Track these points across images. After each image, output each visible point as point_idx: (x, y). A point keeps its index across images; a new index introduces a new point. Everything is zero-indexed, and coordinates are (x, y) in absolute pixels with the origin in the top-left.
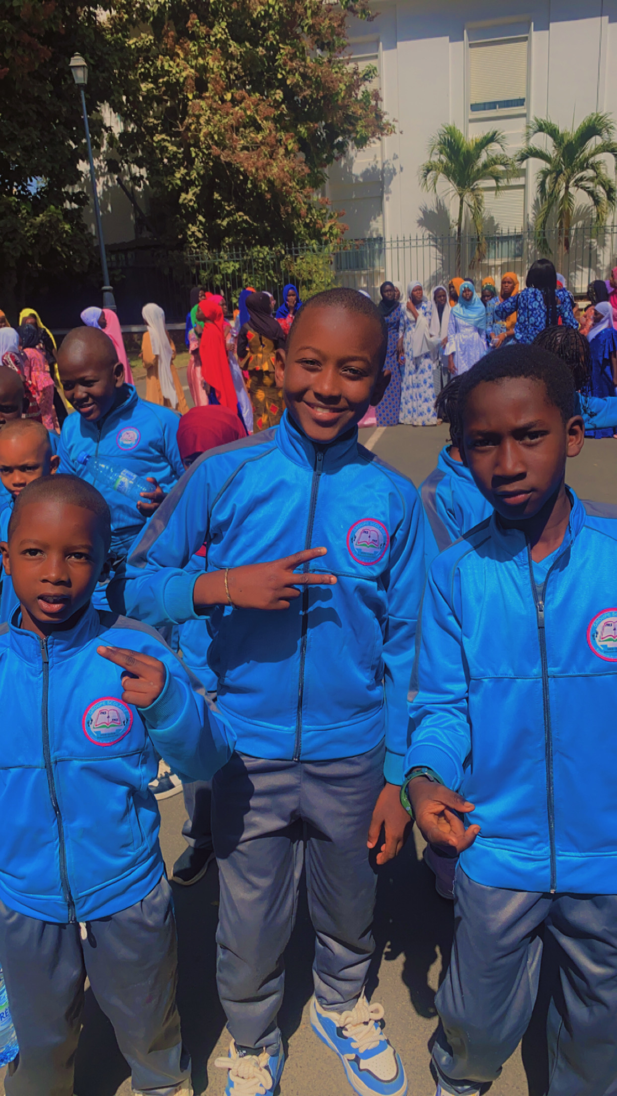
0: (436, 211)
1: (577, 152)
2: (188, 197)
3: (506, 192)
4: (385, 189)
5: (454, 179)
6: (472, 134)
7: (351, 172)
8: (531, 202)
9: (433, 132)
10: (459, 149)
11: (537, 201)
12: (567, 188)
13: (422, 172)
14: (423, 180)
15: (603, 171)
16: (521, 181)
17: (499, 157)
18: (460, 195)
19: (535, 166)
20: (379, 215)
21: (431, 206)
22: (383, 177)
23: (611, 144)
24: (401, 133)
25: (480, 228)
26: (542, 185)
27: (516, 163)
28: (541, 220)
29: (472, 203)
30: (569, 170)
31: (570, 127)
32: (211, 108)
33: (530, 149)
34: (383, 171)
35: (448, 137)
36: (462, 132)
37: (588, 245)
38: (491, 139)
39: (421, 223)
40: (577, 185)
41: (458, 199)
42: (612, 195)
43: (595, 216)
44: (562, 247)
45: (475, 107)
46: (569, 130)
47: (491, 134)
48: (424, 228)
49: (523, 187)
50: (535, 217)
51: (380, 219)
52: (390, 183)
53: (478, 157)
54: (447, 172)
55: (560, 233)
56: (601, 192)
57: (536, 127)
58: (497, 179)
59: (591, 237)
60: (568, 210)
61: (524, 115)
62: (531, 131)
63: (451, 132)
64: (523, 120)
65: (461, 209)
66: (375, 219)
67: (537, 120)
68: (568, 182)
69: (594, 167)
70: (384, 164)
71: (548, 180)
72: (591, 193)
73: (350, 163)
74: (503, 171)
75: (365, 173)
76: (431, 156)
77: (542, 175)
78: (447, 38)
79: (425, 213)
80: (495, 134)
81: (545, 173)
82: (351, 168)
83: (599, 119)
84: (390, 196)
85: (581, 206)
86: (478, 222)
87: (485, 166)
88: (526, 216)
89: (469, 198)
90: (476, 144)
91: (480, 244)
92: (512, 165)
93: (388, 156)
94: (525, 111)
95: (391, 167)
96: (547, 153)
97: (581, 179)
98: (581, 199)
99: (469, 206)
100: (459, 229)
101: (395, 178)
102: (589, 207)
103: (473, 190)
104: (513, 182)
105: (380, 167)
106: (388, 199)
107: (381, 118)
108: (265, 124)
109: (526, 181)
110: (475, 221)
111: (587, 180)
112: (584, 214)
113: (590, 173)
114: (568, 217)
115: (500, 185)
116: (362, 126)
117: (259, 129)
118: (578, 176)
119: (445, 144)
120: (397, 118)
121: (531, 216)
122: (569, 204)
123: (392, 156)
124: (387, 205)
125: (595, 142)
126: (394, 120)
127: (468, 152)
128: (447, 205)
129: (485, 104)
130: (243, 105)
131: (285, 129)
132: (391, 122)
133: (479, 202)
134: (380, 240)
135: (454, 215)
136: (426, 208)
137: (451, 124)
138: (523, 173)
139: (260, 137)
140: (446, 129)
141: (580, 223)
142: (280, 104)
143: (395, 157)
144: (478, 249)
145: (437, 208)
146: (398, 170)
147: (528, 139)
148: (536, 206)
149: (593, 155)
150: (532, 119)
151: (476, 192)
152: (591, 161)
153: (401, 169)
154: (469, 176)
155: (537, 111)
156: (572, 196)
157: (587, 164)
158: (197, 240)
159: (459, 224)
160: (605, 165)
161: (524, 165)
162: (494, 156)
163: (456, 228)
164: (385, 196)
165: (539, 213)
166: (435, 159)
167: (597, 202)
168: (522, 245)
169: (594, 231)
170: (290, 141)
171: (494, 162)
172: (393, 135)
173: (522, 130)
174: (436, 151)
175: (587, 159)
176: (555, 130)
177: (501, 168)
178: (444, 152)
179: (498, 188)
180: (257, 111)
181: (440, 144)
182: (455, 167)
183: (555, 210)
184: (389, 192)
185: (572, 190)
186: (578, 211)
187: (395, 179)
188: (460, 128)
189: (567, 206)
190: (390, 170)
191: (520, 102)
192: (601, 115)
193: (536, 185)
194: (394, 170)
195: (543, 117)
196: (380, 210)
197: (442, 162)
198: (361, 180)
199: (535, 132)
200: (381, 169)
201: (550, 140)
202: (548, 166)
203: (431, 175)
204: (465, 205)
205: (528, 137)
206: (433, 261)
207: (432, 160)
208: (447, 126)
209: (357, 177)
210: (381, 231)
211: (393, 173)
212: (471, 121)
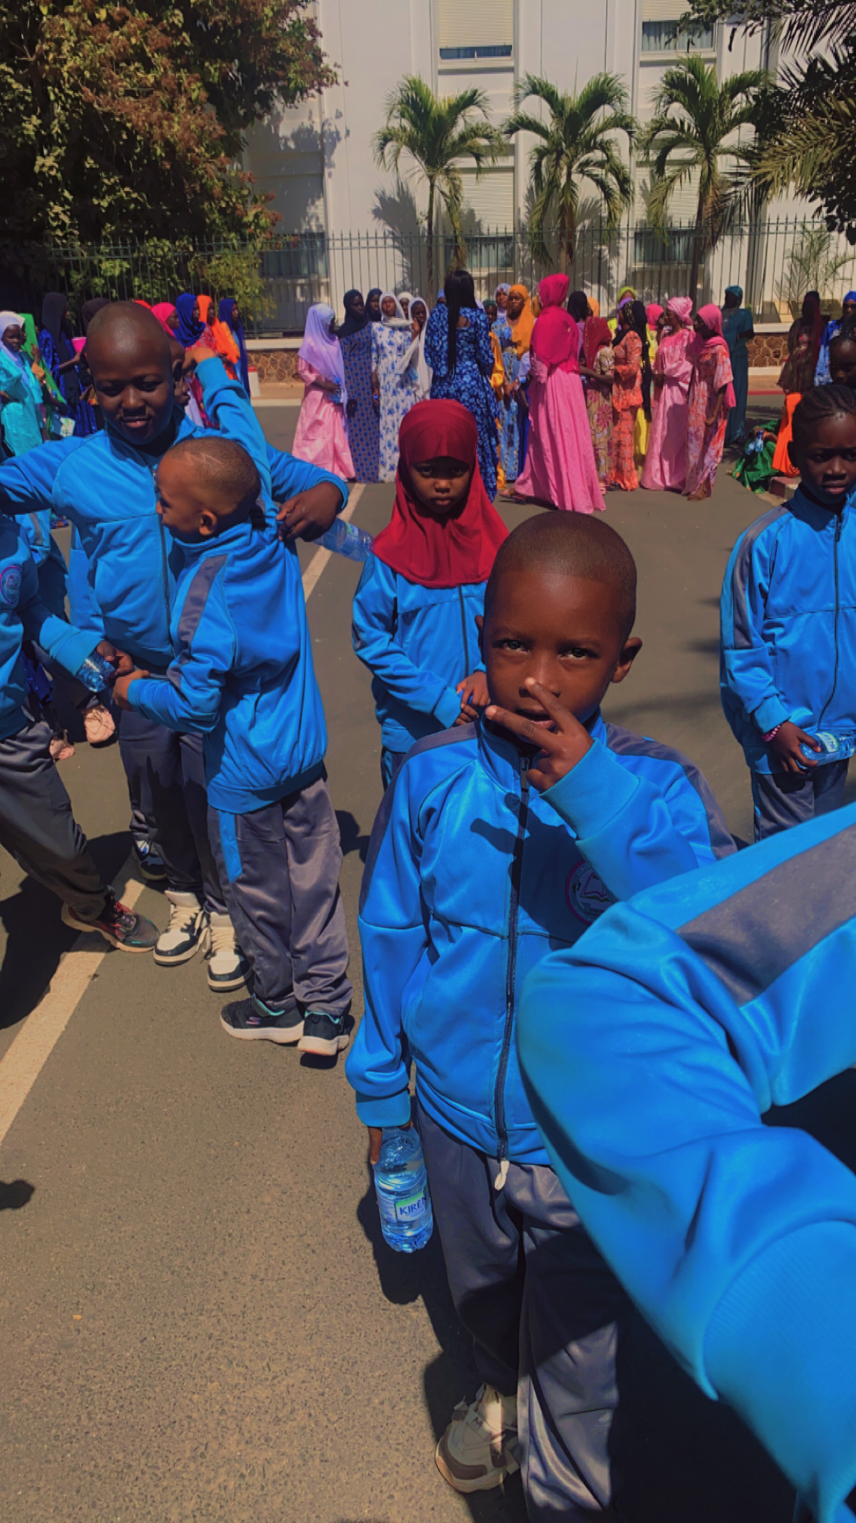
0: (397, 199)
1: (581, 125)
2: (46, 162)
3: (491, 175)
4: (326, 161)
5: (422, 154)
6: (444, 92)
7: (277, 134)
8: (523, 191)
9: (391, 88)
10: (428, 113)
11: (530, 190)
12: (569, 174)
13: (377, 142)
14: (379, 154)
15: (615, 153)
16: (509, 162)
17: (480, 126)
18: (431, 178)
19: (527, 142)
20: (319, 198)
21: (391, 192)
22: (322, 144)
23: (624, 117)
24: (346, 84)
25: (457, 225)
26: (537, 168)
27: (504, 137)
28: (537, 217)
29: (446, 190)
30: (572, 149)
31: (572, 90)
32: (78, 31)
33: (521, 118)
34: (323, 134)
35: (412, 94)
36: (430, 88)
37: (597, 254)
38: (469, 100)
39: (377, 213)
40: (582, 172)
41: (428, 183)
42: (626, 186)
43: (605, 214)
44: (563, 255)
45: (446, 53)
46: (570, 94)
47: (469, 94)
48: (382, 222)
49: (512, 169)
50: (529, 212)
51: (320, 203)
52: (332, 152)
53: (454, 123)
54: (413, 145)
55: (562, 235)
56: (612, 182)
57: (528, 87)
58: (478, 158)
59: (601, 242)
60: (571, 206)
61: (511, 70)
62: (521, 92)
63: (416, 86)
64: (510, 76)
65: (431, 196)
66: (313, 203)
67: (529, 78)
68: (570, 168)
69: (604, 147)
70: (323, 125)
71: (544, 162)
72: (601, 184)
73: (277, 119)
74: (486, 147)
75: (296, 136)
76: (389, 119)
77: (536, 156)
79: (382, 199)
80: (475, 92)
81: (541, 153)
82: (277, 128)
83: (608, 81)
84: (332, 170)
85: (587, 200)
86: (456, 215)
87: (463, 138)
88: (516, 211)
89: (442, 183)
90: (450, 106)
91: (457, 248)
92: (498, 139)
93: (328, 113)
94: (511, 64)
95: (333, 129)
96: (543, 124)
97: (587, 163)
98: (587, 191)
99: (442, 193)
100: (430, 225)
102: (597, 202)
103: (448, 171)
104: (502, 162)
105: (317, 128)
106: (330, 175)
107: (321, 61)
108: (158, 59)
109: (516, 161)
110: (451, 216)
111: (594, 165)
112: (592, 210)
113: (598, 155)
114: (571, 214)
115: (482, 165)
116: (296, 72)
117: (149, 66)
118: (583, 158)
119: (408, 103)
120: (339, 63)
121: (523, 211)
122: (572, 197)
123: (334, 114)
124: (330, 184)
125: (604, 113)
126: (335, 65)
127: (440, 117)
128: (411, 191)
129: (459, 50)
130: (125, 29)
131: (188, 66)
132: (331, 67)
133: (456, 189)
134: (322, 236)
135: (421, 206)
136: (383, 193)
137: (414, 75)
138: (511, 150)
139: (151, 78)
140: (409, 82)
141: (587, 222)
142: (180, 31)
143: (339, 115)
144: (456, 254)
145: (398, 194)
146: (343, 134)
147: (517, 103)
148: (529, 198)
149: (601, 130)
150: (522, 75)
151: (452, 175)
152: (599, 138)
153: (348, 133)
154: (441, 151)
155: (528, 64)
156: (575, 185)
157: (595, 143)
158: (62, 226)
159: (429, 218)
160: (617, 145)
161: (512, 141)
162: (474, 125)
163: (425, 223)
164: (327, 171)
165: (534, 207)
166: (395, 124)
167: (608, 195)
168: (513, 250)
169: (605, 234)
170: (194, 86)
171: (474, 132)
172: (335, 86)
173: (509, 91)
174: (395, 113)
175: (594, 136)
176: (553, 93)
177: (484, 142)
178: (406, 114)
179: (479, 170)
180: (145, 38)
181: (401, 103)
182: (422, 137)
183: (555, 205)
184: (332, 165)
185: (576, 177)
186: (584, 206)
187: (340, 146)
188: (427, 82)
189: (569, 199)
190: (331, 134)
191: (506, 51)
192: (610, 76)
193: (530, 168)
194: (338, 133)
195: (536, 74)
196: (320, 190)
197: (404, 129)
198: (292, 145)
199: (527, 94)
200: (319, 131)
201: (546, 106)
202: (545, 143)
203: (389, 147)
204: (436, 191)
205: (517, 99)
206: (399, 269)
207: (390, 125)
208: (410, 78)
209: (286, 139)
210: (322, 221)
211: (336, 137)
212: (441, 72)
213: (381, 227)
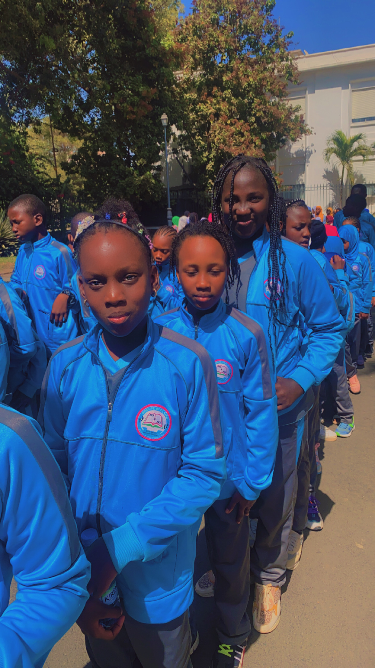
0: (332, 172)
2: (209, 167)
3: (370, 162)
4: (306, 161)
5: (340, 156)
6: (350, 134)
7: (290, 153)
9: (331, 133)
10: (343, 142)
13: (325, 153)
14: (325, 156)
17: (362, 146)
18: (343, 164)
20: (303, 173)
21: (330, 169)
22: (306, 155)
24: (315, 134)
25: (352, 181)
27: (372, 149)
34: (306, 152)
35: (338, 136)
36: (345, 133)
38: (358, 137)
39: (324, 177)
41: (342, 166)
45: (354, 121)
47: (359, 135)
48: (326, 180)
51: (303, 175)
52: (309, 158)
53: (352, 145)
54: (337, 153)
58: (364, 156)
63: (339, 133)
65: (343, 171)
66: (301, 175)
70: (306, 149)
73: (290, 147)
74: (366, 152)
75: (296, 153)
76: (329, 145)
78: (341, 88)
79: (326, 172)
80: (361, 134)
82: (290, 150)
84: (309, 164)
87: (355, 150)
89: (347, 166)
90: (351, 140)
92: (369, 150)
93: (308, 145)
95: (310, 150)
99: (347, 169)
101: (312, 155)
103: (349, 162)
104: (370, 157)
105: (304, 150)
107: (306, 127)
108: (245, 133)
115: (365, 159)
116: (292, 133)
117: (242, 135)
119: (336, 139)
120: (313, 127)
123: (311, 145)
124: (307, 168)
127: (347, 144)
128: (336, 168)
129: (359, 119)
130: (235, 126)
131: (255, 135)
132: (310, 129)
133: (351, 168)
134: (303, 185)
135: (340, 173)
136: (327, 169)
137: (339, 129)
139: (243, 139)
140: (337, 132)
142: (254, 124)
145: (333, 170)
146: (313, 151)
151: (351, 163)
153: (315, 151)
154: (347, 155)
159: (342, 178)
164: (306, 164)
166: (331, 146)
170: (257, 141)
171: (359, 148)
172: (311, 135)
174: (332, 143)
178: (335, 143)
180: (242, 128)
181: (334, 139)
182: (341, 150)
184: (308, 162)
190: (309, 152)
196: (303, 171)
197: (335, 148)
198: (295, 156)
203: (329, 154)
204: (345, 169)
206: (331, 196)
209: (293, 154)
210: (304, 181)
211: (311, 153)
212: (352, 127)
213: (325, 182)
